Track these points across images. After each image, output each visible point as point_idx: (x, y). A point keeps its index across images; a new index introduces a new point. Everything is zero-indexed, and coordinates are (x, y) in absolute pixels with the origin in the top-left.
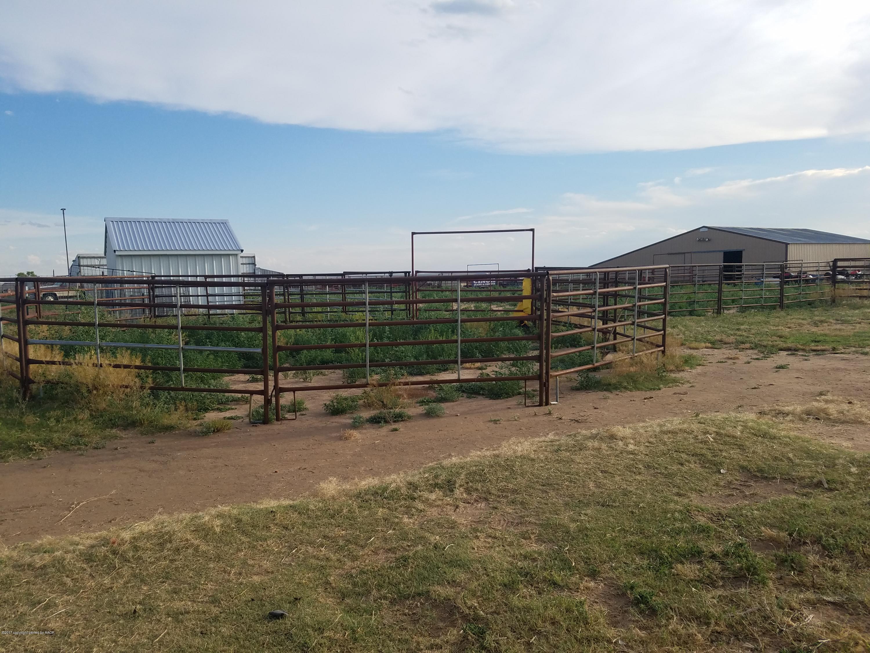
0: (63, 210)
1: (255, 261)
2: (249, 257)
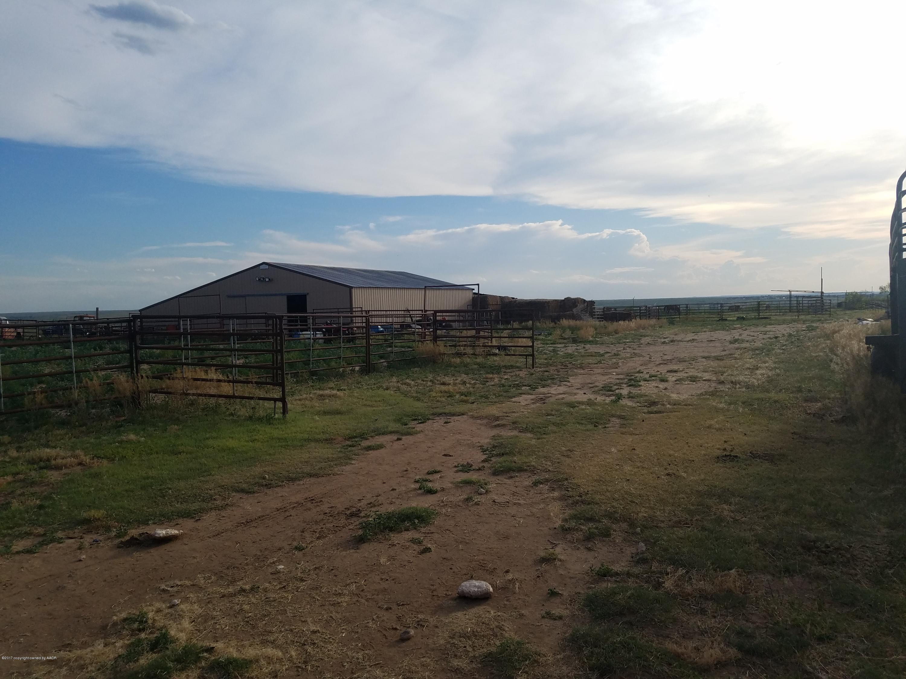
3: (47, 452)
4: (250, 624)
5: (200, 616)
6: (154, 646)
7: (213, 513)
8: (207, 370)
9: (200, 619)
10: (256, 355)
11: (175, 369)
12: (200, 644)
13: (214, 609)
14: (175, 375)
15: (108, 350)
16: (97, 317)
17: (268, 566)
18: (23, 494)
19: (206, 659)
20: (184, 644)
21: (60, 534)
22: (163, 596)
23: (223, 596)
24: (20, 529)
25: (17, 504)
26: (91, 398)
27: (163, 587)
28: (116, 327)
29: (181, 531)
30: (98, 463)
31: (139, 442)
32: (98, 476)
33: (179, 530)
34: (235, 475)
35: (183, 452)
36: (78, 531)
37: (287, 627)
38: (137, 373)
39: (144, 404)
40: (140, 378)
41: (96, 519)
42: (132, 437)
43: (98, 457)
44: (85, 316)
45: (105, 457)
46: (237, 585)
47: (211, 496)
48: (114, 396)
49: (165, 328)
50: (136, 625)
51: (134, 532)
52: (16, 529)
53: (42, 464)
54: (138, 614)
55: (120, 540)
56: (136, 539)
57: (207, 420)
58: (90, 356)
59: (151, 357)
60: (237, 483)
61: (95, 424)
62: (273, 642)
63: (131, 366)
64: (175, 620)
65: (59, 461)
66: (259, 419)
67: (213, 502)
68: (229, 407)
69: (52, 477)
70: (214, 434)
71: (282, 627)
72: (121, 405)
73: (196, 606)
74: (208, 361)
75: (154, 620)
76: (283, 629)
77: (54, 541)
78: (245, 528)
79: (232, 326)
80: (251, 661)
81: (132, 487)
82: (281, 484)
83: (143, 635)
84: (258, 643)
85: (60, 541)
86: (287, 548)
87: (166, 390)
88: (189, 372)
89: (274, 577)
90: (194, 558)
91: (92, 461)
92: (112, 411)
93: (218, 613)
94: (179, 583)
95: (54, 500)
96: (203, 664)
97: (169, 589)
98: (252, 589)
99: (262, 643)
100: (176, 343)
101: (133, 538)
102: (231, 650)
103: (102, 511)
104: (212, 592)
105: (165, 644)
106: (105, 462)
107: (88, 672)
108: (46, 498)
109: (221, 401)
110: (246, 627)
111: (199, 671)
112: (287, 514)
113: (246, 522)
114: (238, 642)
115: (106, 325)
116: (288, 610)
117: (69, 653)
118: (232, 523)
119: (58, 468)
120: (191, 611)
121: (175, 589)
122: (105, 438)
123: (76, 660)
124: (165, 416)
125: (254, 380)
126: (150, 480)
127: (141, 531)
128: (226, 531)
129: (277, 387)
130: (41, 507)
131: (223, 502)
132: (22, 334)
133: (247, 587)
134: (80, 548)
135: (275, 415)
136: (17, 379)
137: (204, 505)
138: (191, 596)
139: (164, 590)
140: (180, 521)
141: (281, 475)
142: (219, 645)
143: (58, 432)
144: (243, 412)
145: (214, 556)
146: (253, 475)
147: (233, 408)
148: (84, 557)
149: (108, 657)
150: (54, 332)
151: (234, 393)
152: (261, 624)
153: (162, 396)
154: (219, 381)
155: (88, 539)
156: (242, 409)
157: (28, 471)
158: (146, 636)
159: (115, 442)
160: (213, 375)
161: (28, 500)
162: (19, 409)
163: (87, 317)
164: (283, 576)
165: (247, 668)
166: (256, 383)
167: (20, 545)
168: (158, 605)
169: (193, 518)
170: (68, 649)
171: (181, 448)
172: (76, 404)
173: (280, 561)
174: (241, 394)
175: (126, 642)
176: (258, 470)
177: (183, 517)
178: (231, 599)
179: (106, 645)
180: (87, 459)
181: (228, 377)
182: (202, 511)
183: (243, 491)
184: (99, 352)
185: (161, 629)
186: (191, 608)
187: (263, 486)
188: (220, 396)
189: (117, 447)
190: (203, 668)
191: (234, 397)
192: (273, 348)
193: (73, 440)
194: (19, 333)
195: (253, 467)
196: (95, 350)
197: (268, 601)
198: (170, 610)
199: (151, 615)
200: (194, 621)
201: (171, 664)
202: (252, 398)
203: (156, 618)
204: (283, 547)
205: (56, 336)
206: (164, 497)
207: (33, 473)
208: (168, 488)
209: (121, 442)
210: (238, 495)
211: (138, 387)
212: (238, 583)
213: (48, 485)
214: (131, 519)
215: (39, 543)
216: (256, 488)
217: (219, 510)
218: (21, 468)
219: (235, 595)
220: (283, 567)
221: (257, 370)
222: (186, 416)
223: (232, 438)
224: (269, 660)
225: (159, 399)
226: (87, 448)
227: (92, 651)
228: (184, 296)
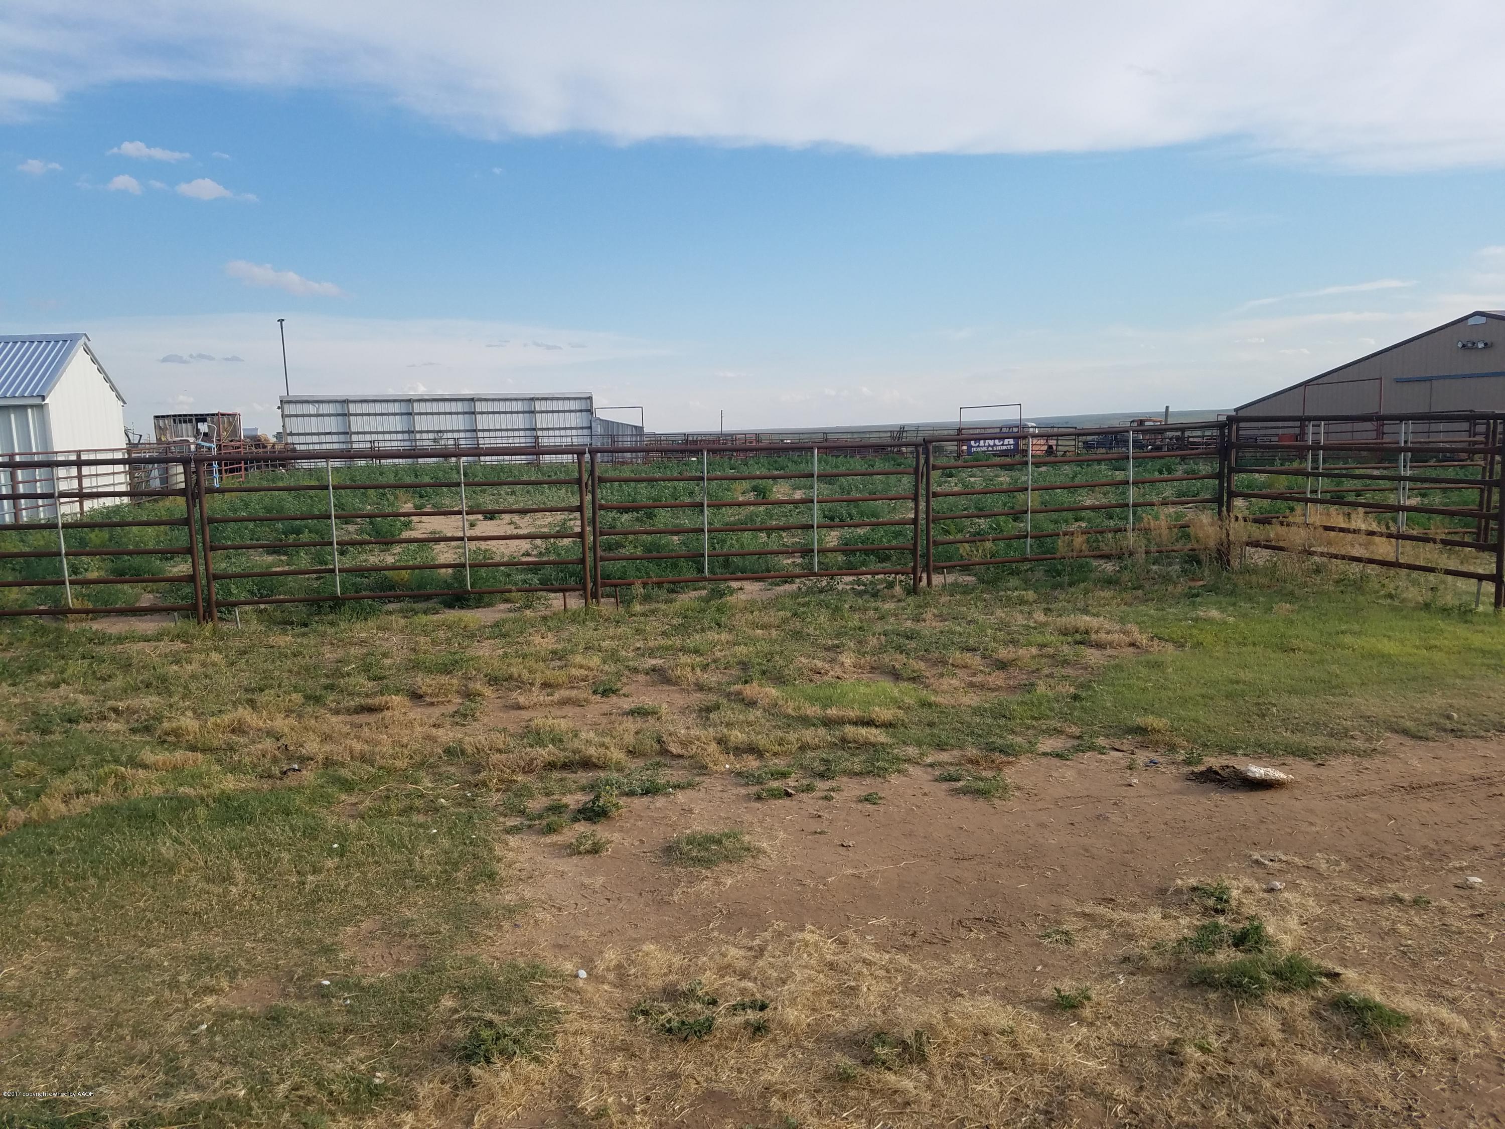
0: (281, 321)
1: (592, 406)
2: (580, 399)
3: (1085, 621)
4: (1409, 958)
5: (1317, 918)
6: (1239, 941)
7: (1349, 759)
8: (1349, 514)
9: (1316, 923)
10: (1444, 490)
11: (1292, 510)
12: (1316, 962)
13: (1343, 915)
14: (1291, 519)
15: (1179, 474)
16: (1166, 420)
17: (1450, 871)
18: (1051, 676)
19: (1326, 989)
20: (1288, 952)
21: (1101, 741)
22: (1255, 870)
23: (1361, 899)
24: (1047, 722)
25: (1044, 688)
26: (1153, 548)
27: (1256, 856)
28: (1194, 436)
29: (1291, 776)
30: (1160, 648)
31: (1225, 623)
32: (1159, 666)
33: (1287, 774)
34: (1392, 703)
35: (1299, 649)
36: (1128, 742)
37: (1481, 985)
38: (1228, 511)
39: (1235, 563)
40: (1233, 520)
41: (1154, 729)
42: (1215, 613)
43: (1160, 639)
44: (1147, 420)
45: (1170, 640)
46: (1387, 888)
47: (1347, 730)
48: (1189, 546)
49: (1276, 439)
50: (1211, 902)
51: (1213, 761)
52: (1043, 721)
53: (1078, 637)
54: (1215, 886)
55: (1191, 768)
56: (1216, 773)
57: (1344, 601)
58: (1152, 482)
59: (1248, 487)
60: (1395, 717)
61: (1156, 587)
62: (1453, 1001)
63: (1218, 500)
64: (1274, 912)
65: (1103, 636)
66: (1445, 610)
67: (1348, 741)
68: (1386, 582)
69: (1092, 657)
70: (1356, 627)
71: (1473, 981)
72: (1199, 562)
73: (1311, 902)
74: (1351, 498)
75: (1240, 903)
76: (1473, 986)
77: (1094, 750)
78: (1407, 797)
79: (1405, 434)
80: (1407, 1018)
81: (1211, 691)
82: (1483, 733)
83: (1221, 920)
84: (1423, 994)
85: (1101, 750)
86: (1492, 850)
87: (1273, 543)
88: (1316, 515)
89: (1461, 892)
90: (1311, 824)
91: (1150, 643)
92: (1184, 571)
93: (1350, 923)
94: (1284, 858)
95: (1095, 691)
96: (1320, 995)
97: (1266, 862)
98: (1416, 902)
99: (1428, 995)
100: (1295, 465)
101: (1210, 770)
102: (1371, 988)
103: (1164, 720)
104: (1341, 888)
105: (1256, 943)
106: (1170, 647)
107: (1138, 947)
108: (1082, 686)
109: (1372, 570)
110: (1402, 960)
111: (1311, 1003)
112: (1494, 790)
113: (1410, 786)
114: (1384, 980)
115: (1179, 433)
116: (1485, 955)
117: (1112, 912)
118: (1382, 783)
119: (1100, 646)
120: (1302, 906)
121: (1277, 865)
122: (1171, 610)
123: (1121, 925)
124: (1269, 587)
125: (1439, 537)
126: (1241, 686)
127: (1225, 763)
128: (1372, 793)
129: (1486, 555)
130: (1076, 697)
131: (1367, 745)
132: (1054, 447)
133: (1407, 896)
134: (1130, 768)
135: (1477, 606)
136: (1047, 512)
137: (1333, 742)
138: (1304, 883)
139: (1257, 862)
140: (1290, 760)
141: (1485, 718)
142: (1350, 974)
143: (1102, 594)
144: (1414, 594)
145: (1347, 830)
146: (1426, 708)
147: (1392, 585)
148: (1136, 781)
149: (1167, 935)
150: (1100, 445)
151: (1397, 558)
152: (1430, 965)
153: (1266, 553)
154: (1371, 533)
155: (1142, 757)
156: (1412, 589)
157: (1059, 644)
158: (1227, 923)
159: (1186, 619)
160: (1359, 521)
161: (1058, 684)
162: (1049, 556)
163: (1150, 420)
164: (1479, 897)
165: (1398, 1025)
166: (1444, 542)
167: (1047, 744)
168: (1247, 881)
169: (1311, 759)
170: (1110, 906)
171: (1295, 642)
172: (1131, 554)
173: (1474, 869)
174: (1411, 561)
175: (1195, 922)
176: (1436, 701)
177: (1293, 754)
178: (1374, 907)
179: (1164, 917)
180: (1143, 639)
181: (1388, 528)
182: (1328, 751)
183: (1405, 732)
184: (1166, 476)
185: (1250, 918)
186: (1303, 902)
187: (1445, 730)
188: (1371, 561)
189: (1190, 627)
190: (1319, 1000)
191: (1396, 565)
192: (1483, 476)
193: (1123, 607)
194: (1050, 447)
195: (1427, 695)
196: (1161, 472)
197: (1445, 929)
198: (1266, 895)
199: (1235, 893)
200: (1306, 923)
201: (1264, 976)
202: (1431, 570)
203: (1244, 900)
204: (1482, 848)
205: (1103, 451)
206: (1263, 716)
207: (1066, 649)
208: (1270, 703)
209: (1196, 620)
210: (1396, 739)
211: (1228, 535)
212: (1389, 885)
213: (1086, 669)
214: (1208, 741)
215: (1073, 747)
216: (1432, 733)
217: (1359, 756)
218: (1049, 638)
219: (1382, 903)
220: (1480, 881)
221: (1447, 519)
222: (1306, 589)
223: (1389, 637)
224: (1443, 1028)
225: (1260, 557)
226: (1143, 622)
227: (1145, 919)
228: (1315, 382)
